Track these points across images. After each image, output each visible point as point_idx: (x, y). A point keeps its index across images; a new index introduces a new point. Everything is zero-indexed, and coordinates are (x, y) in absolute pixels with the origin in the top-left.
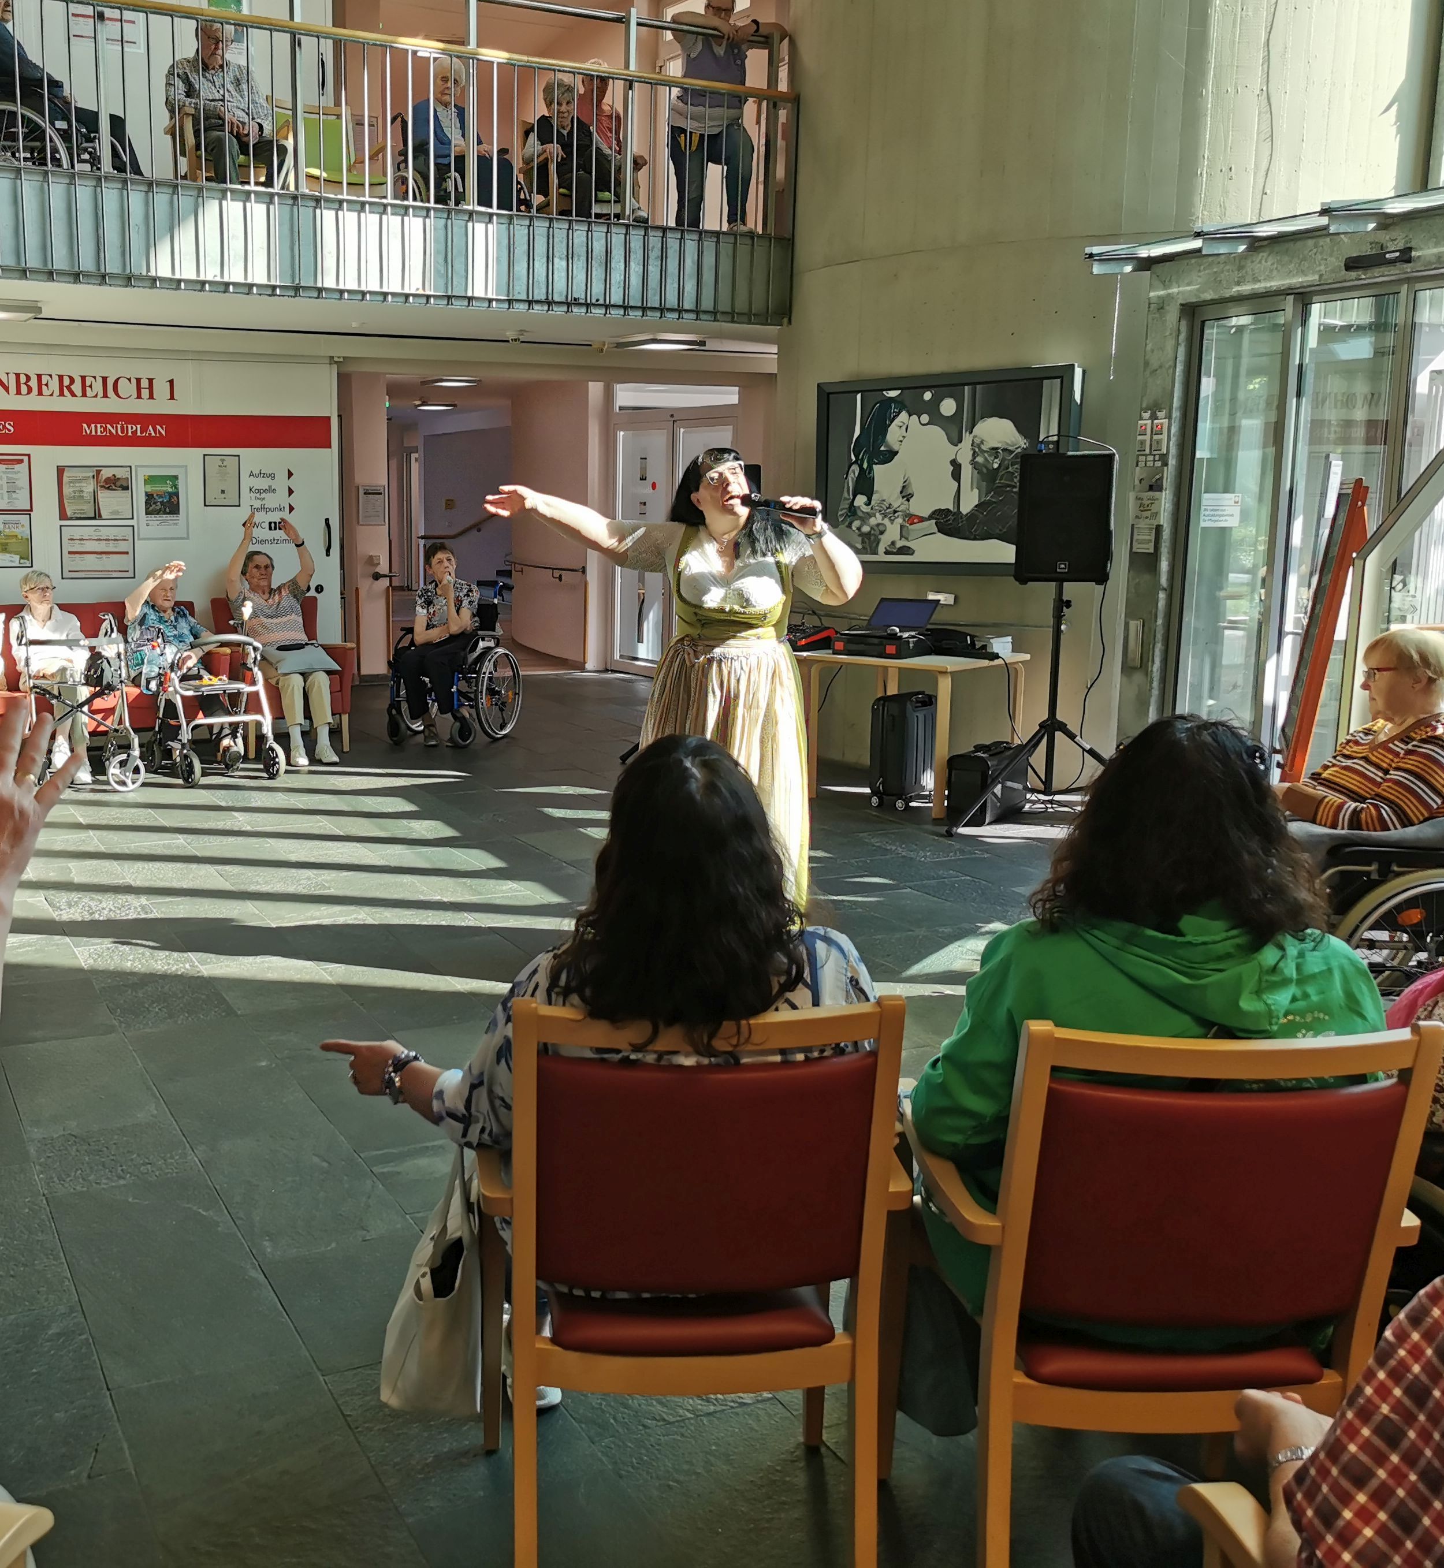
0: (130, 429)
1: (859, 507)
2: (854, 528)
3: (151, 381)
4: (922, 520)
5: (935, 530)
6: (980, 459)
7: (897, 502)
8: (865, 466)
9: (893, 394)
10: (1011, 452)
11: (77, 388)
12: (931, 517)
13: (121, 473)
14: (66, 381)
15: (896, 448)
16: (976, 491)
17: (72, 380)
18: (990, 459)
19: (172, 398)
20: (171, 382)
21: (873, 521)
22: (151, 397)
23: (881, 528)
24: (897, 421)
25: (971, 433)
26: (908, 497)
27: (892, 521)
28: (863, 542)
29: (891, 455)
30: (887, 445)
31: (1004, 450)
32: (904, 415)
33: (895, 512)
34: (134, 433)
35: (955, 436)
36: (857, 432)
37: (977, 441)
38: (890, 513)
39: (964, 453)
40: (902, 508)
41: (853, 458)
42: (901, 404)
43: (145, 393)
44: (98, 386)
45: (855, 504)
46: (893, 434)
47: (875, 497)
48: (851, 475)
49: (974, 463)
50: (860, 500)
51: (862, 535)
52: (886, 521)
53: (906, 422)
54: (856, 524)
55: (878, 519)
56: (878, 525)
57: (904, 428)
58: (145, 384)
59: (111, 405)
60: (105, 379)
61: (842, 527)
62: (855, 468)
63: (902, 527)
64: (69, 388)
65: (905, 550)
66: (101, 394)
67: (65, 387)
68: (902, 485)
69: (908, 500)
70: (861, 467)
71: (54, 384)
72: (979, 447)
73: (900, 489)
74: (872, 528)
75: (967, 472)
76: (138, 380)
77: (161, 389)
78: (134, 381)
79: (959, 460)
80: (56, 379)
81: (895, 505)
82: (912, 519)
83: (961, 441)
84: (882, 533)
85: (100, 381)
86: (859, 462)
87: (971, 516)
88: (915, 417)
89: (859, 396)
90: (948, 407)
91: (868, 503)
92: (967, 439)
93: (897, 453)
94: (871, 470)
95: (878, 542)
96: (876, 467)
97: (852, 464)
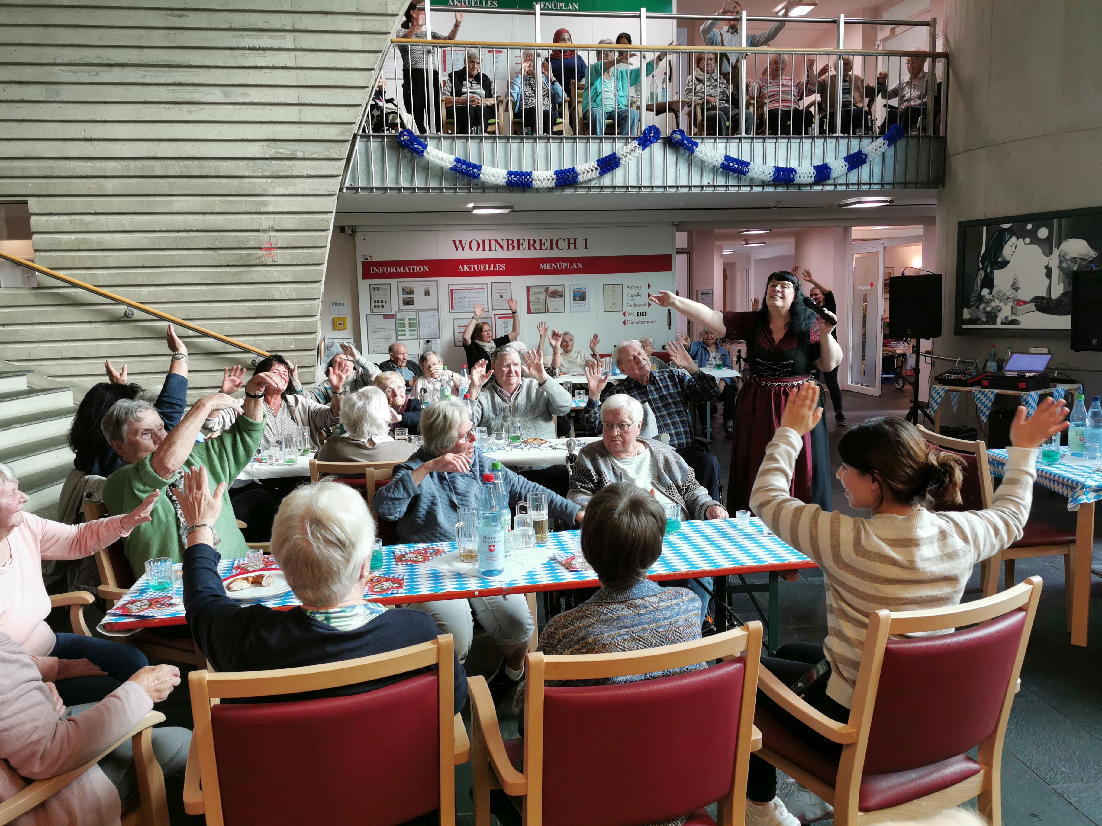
0: (564, 265)
1: (984, 296)
2: (981, 308)
3: (575, 240)
4: (1025, 303)
5: (1035, 309)
6: (1064, 265)
7: (1009, 292)
8: (988, 270)
9: (1007, 226)
10: (1085, 260)
11: (537, 245)
12: (1032, 301)
13: (559, 289)
14: (532, 242)
15: (1008, 258)
16: (1062, 285)
17: (535, 242)
18: (1071, 265)
19: (586, 248)
20: (586, 240)
21: (993, 304)
22: (575, 248)
23: (999, 308)
24: (1009, 243)
25: (1058, 248)
26: (1017, 289)
27: (1006, 304)
28: (987, 317)
29: (1005, 263)
30: (1003, 257)
31: (1081, 259)
32: (1014, 239)
33: (1008, 298)
34: (566, 267)
35: (1047, 249)
36: (983, 250)
37: (1062, 253)
38: (1005, 299)
39: (1054, 261)
40: (1012, 296)
41: (981, 266)
42: (1012, 232)
43: (572, 246)
44: (548, 244)
45: (982, 293)
46: (1007, 251)
47: (994, 289)
48: (979, 277)
49: (1060, 267)
50: (985, 292)
51: (986, 313)
52: (1002, 304)
53: (1015, 243)
54: (982, 306)
55: (996, 303)
56: (997, 306)
57: (1014, 247)
58: (572, 241)
59: (555, 253)
60: (551, 240)
61: (974, 308)
62: (982, 273)
63: (1012, 307)
64: (533, 246)
65: (1014, 322)
66: (549, 248)
67: (531, 246)
68: (1012, 281)
69: (1016, 291)
70: (986, 271)
71: (526, 245)
72: (1064, 257)
73: (1011, 284)
74: (993, 309)
75: (1056, 273)
76: (569, 240)
77: (581, 244)
78: (566, 240)
79: (1051, 266)
80: (527, 241)
81: (1008, 294)
82: (1020, 302)
83: (1051, 253)
84: (999, 311)
85: (549, 241)
86: (984, 269)
87: (1059, 300)
88: (1021, 240)
89: (985, 228)
90: (1043, 233)
91: (991, 293)
92: (1056, 252)
93: (1008, 262)
94: (992, 272)
95: (996, 317)
96: (995, 271)
97: (979, 269)
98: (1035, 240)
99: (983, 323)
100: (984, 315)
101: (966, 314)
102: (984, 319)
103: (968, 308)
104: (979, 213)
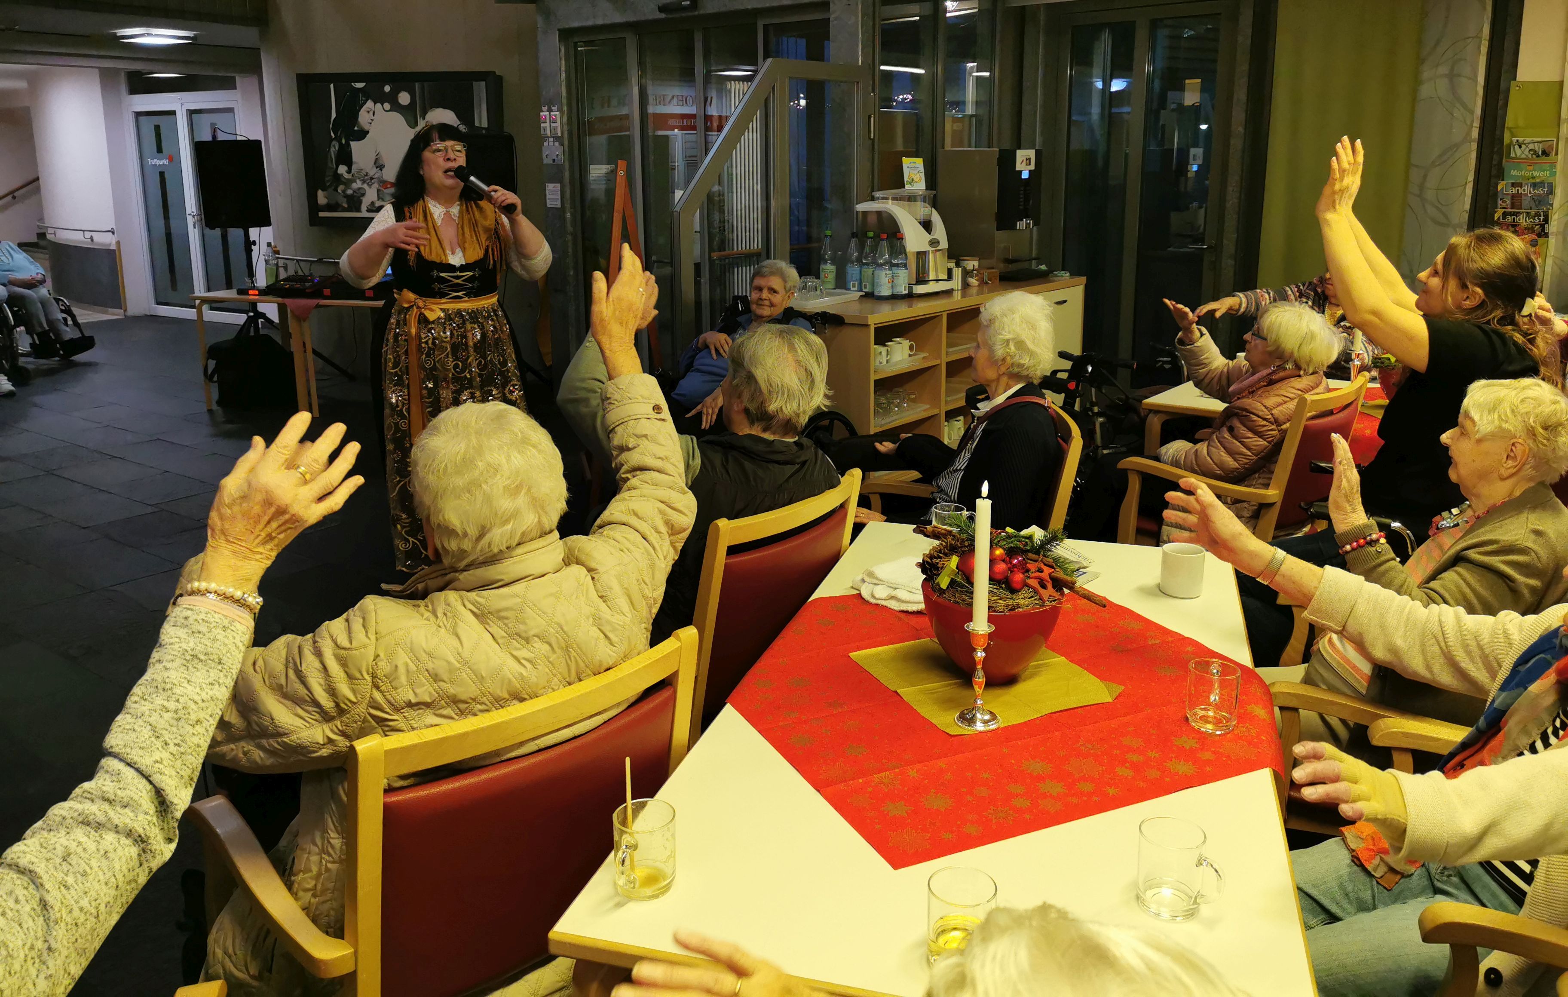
1: (342, 175)
2: (339, 191)
7: (373, 171)
8: (343, 141)
9: (360, 85)
15: (366, 127)
21: (355, 186)
23: (363, 192)
24: (365, 108)
25: (424, 119)
26: (381, 167)
27: (370, 186)
28: (348, 202)
29: (362, 134)
30: (360, 125)
32: (370, 104)
33: (372, 179)
35: (411, 118)
36: (334, 115)
37: (429, 125)
38: (368, 179)
40: (376, 176)
41: (333, 135)
42: (367, 94)
45: (339, 172)
46: (364, 117)
47: (354, 167)
48: (332, 149)
50: (342, 169)
51: (347, 196)
52: (365, 186)
53: (372, 108)
54: (341, 188)
55: (357, 185)
56: (360, 189)
57: (371, 113)
61: (331, 190)
62: (336, 145)
63: (378, 191)
68: (374, 158)
69: (381, 170)
70: (340, 142)
73: (373, 161)
74: (354, 192)
81: (371, 174)
82: (385, 184)
83: (416, 123)
84: (363, 195)
86: (338, 139)
88: (379, 105)
89: (332, 86)
90: (404, 98)
91: (349, 172)
92: (422, 123)
93: (368, 132)
94: (348, 145)
95: (360, 202)
96: (352, 143)
97: (332, 140)
98: (396, 107)
99: (345, 210)
100: (345, 200)
101: (322, 198)
102: (346, 205)
103: (323, 190)
104: (323, 67)
